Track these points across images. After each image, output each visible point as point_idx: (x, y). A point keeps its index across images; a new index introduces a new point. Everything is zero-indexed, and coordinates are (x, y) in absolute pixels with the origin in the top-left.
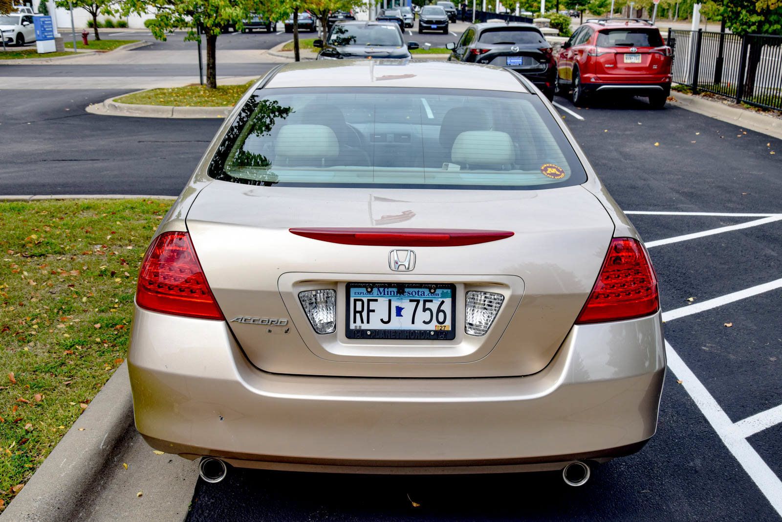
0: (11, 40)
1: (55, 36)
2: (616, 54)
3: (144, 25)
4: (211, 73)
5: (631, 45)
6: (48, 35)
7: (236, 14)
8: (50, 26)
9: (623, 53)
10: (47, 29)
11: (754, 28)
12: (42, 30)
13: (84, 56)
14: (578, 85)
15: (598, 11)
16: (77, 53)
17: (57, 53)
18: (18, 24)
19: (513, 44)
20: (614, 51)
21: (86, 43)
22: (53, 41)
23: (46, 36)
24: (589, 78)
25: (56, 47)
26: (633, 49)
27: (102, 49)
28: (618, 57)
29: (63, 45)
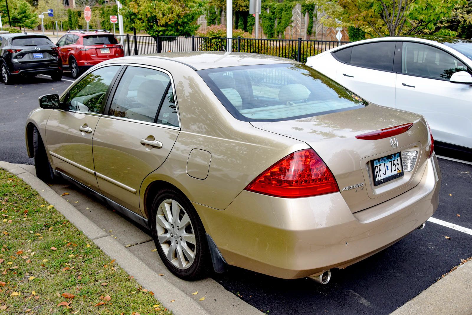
2: (96, 49)
5: (103, 44)
9: (100, 48)
11: (161, 33)
14: (75, 68)
15: (31, 26)
19: (35, 45)
20: (94, 47)
24: (83, 63)
26: (105, 46)
28: (97, 50)
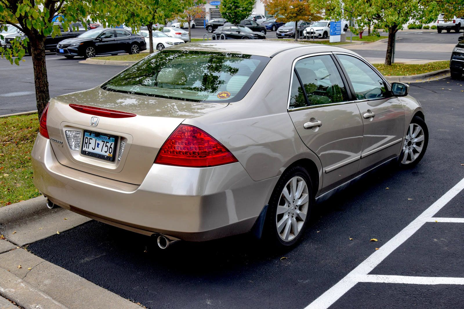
0: (320, 35)
1: (341, 33)
3: (407, 27)
4: (388, 55)
6: (337, 32)
7: (395, 20)
8: (340, 27)
10: (337, 29)
12: (334, 30)
13: (355, 45)
16: (351, 43)
17: (340, 43)
18: (326, 26)
21: (361, 37)
22: (340, 36)
23: (335, 33)
25: (341, 40)
27: (368, 41)
29: (346, 38)
